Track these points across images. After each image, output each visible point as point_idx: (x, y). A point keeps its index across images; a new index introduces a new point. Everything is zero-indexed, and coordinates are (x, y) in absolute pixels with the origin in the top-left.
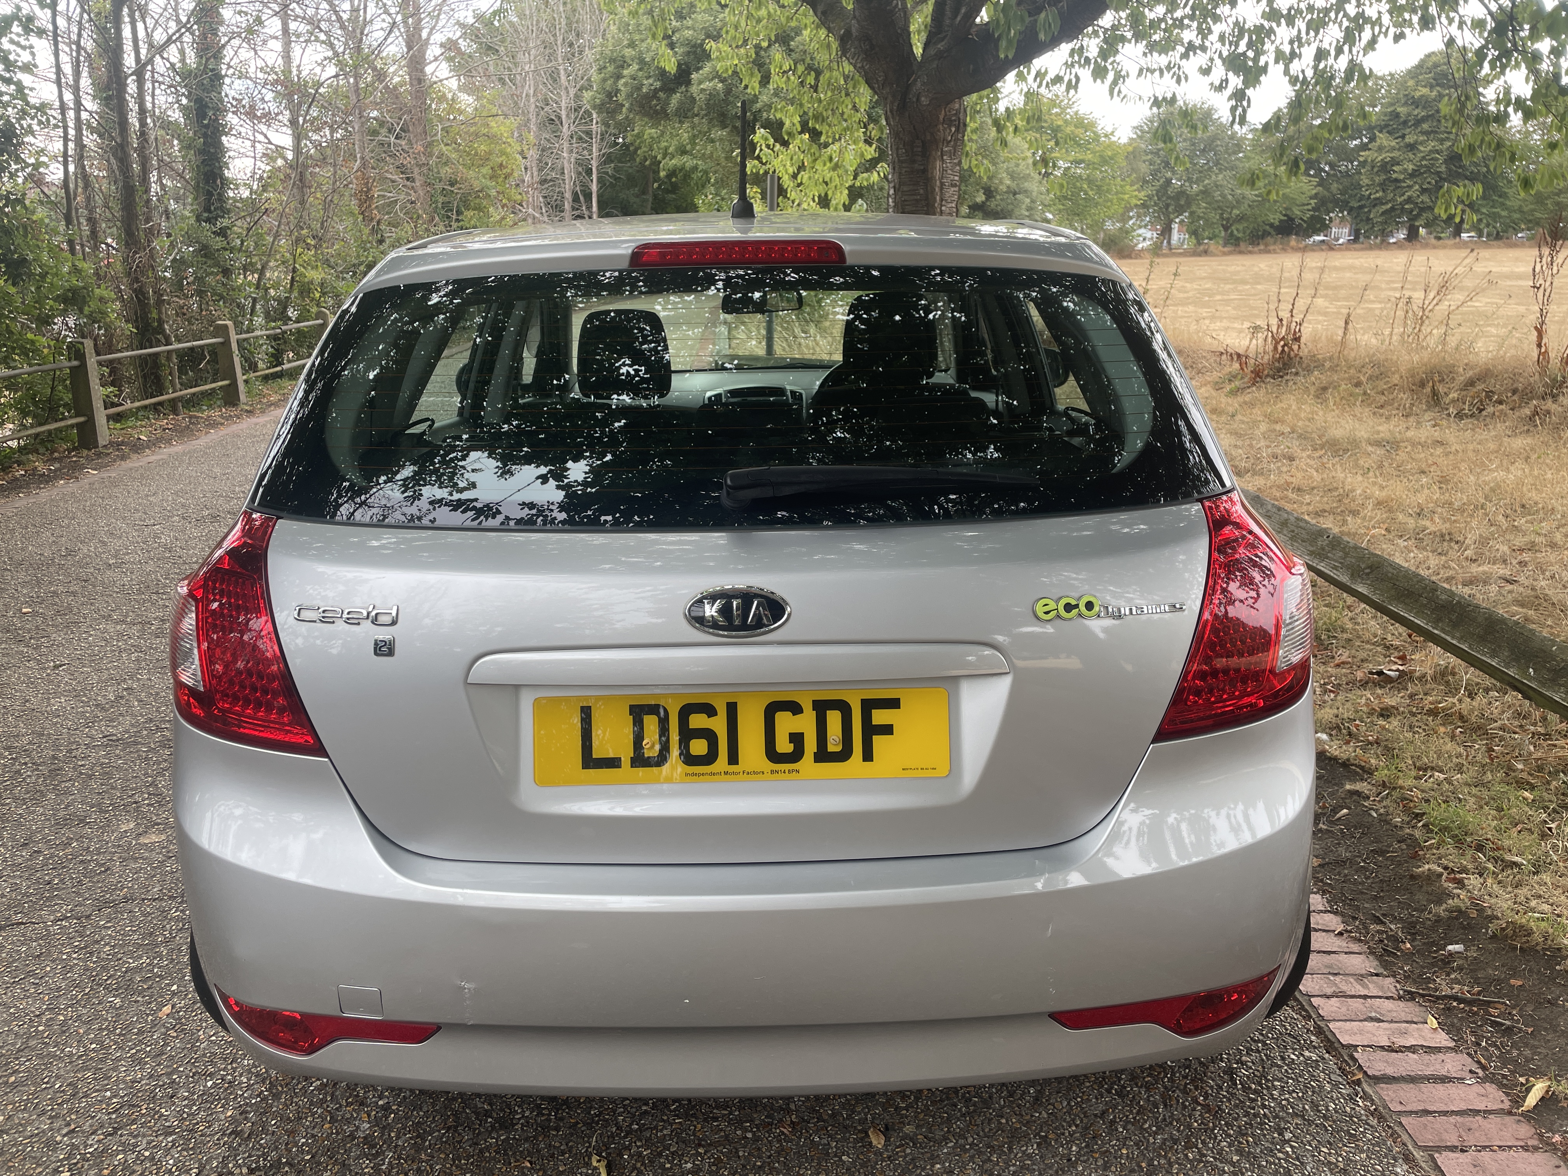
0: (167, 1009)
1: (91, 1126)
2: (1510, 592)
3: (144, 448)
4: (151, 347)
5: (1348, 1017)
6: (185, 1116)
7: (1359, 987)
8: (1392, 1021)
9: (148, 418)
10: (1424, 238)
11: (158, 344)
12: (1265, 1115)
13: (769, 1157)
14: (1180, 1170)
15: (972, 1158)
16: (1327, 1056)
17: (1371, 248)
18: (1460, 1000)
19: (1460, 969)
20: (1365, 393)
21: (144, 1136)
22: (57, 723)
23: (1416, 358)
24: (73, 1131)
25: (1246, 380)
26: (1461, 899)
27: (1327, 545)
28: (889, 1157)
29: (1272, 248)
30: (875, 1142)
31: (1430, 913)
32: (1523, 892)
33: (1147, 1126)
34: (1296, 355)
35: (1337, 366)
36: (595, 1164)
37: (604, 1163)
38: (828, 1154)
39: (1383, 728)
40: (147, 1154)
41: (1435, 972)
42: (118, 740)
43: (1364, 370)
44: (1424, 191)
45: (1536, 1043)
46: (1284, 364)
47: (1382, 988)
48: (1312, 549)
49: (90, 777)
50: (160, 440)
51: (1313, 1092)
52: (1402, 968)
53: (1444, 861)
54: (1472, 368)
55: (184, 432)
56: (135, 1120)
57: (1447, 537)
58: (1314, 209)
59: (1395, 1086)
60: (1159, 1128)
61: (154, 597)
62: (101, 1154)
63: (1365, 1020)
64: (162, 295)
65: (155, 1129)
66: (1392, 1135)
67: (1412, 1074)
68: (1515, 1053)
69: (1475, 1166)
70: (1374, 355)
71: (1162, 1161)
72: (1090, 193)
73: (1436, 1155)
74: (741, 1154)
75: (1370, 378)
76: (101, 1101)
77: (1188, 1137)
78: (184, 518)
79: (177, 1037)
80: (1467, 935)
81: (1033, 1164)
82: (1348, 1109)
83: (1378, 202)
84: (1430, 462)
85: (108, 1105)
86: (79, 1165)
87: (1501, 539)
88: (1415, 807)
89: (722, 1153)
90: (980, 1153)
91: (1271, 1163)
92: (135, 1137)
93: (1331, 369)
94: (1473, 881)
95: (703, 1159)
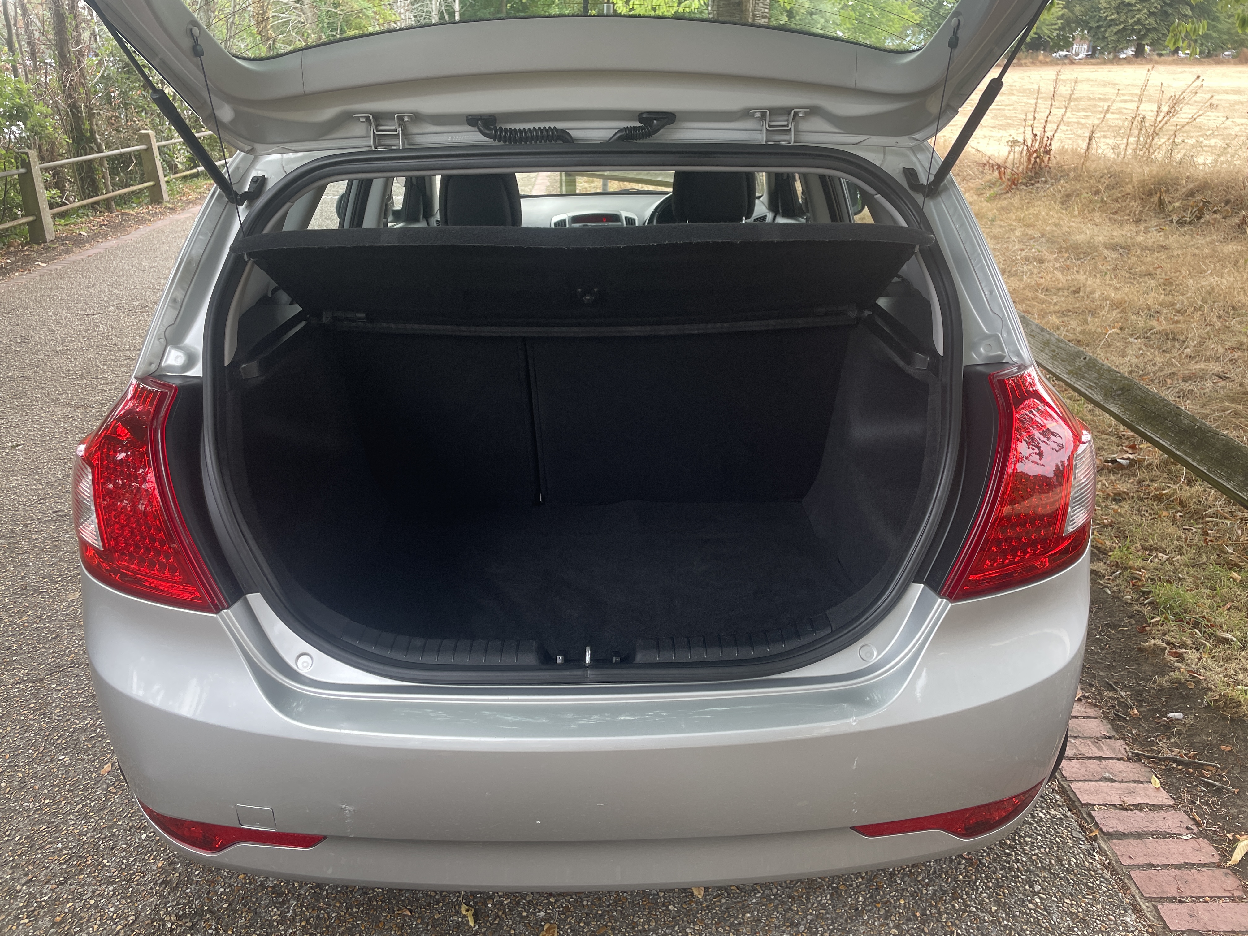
0: (108, 767)
1: (45, 876)
2: (1223, 388)
3: (84, 243)
4: (86, 155)
5: (1086, 778)
6: (123, 866)
7: (1095, 749)
8: (1122, 782)
9: (87, 215)
10: (1148, 55)
11: (92, 151)
12: (1018, 868)
13: (608, 906)
14: (947, 919)
15: (776, 907)
16: (1069, 814)
17: (1105, 62)
18: (1179, 763)
19: (1179, 733)
20: (1102, 201)
21: (90, 885)
22: (14, 499)
23: (1146, 170)
24: (31, 880)
25: (1003, 186)
26: (1181, 672)
27: (1084, 366)
28: (708, 906)
29: (1023, 61)
30: (696, 893)
31: (1155, 682)
32: (1233, 665)
33: (920, 878)
34: (1046, 166)
35: (1080, 175)
36: (464, 912)
37: (470, 913)
38: (657, 904)
39: (1116, 512)
40: (92, 902)
41: (1158, 736)
42: (65, 516)
43: (1103, 180)
44: (1151, 14)
45: (1242, 803)
46: (1036, 173)
47: (1113, 750)
48: (1070, 368)
49: (42, 550)
50: (97, 235)
51: (1058, 847)
52: (1130, 732)
53: (1167, 637)
54: (1193, 182)
55: (118, 228)
56: (82, 870)
57: (1171, 336)
58: (1060, 29)
59: (1125, 842)
60: (930, 880)
61: (95, 382)
62: (54, 902)
63: (1100, 780)
64: (92, 109)
65: (99, 879)
66: (1122, 887)
67: (1139, 830)
68: (1224, 811)
69: (1191, 916)
70: (1111, 166)
71: (934, 911)
72: (875, 14)
73: (1159, 906)
74: (585, 903)
75: (1107, 187)
76: (53, 853)
77: (954, 888)
78: (118, 308)
79: (116, 793)
80: (1185, 703)
81: (827, 913)
82: (1087, 863)
83: (1113, 23)
84: (1156, 266)
85: (60, 856)
86: (36, 913)
87: (1216, 339)
88: (1143, 586)
89: (569, 902)
90: (783, 903)
91: (1023, 913)
92: (82, 886)
93: (1076, 179)
94: (1191, 655)
95: (554, 908)
